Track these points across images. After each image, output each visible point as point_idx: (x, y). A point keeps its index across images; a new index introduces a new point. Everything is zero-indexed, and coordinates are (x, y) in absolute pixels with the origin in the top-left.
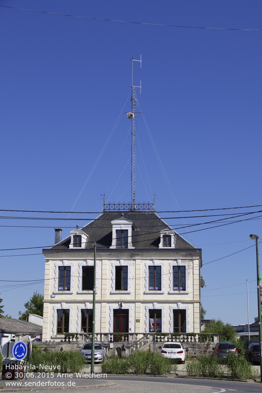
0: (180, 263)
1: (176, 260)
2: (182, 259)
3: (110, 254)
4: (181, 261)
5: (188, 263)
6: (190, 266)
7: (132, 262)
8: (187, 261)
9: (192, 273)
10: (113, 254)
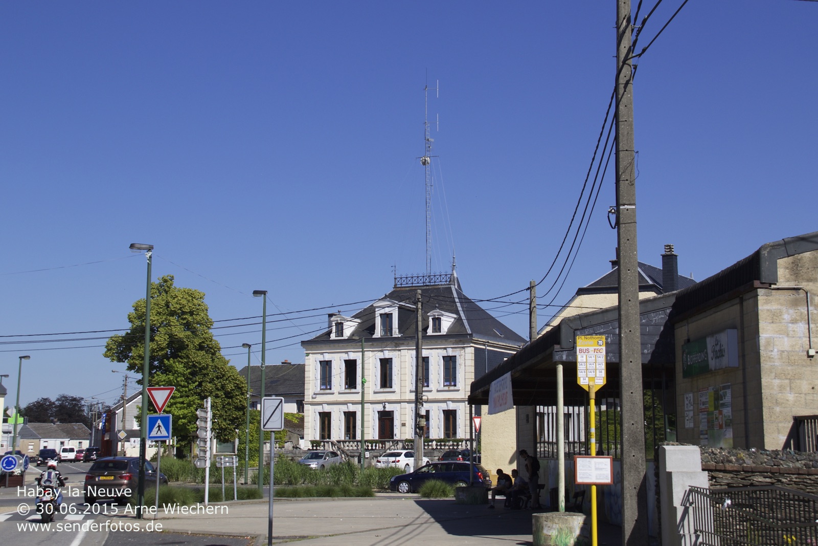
0: (450, 352)
1: (445, 349)
2: (452, 348)
3: (372, 345)
4: (451, 349)
5: (459, 351)
6: (461, 355)
7: (397, 353)
8: (458, 349)
9: (463, 365)
10: (375, 344)
